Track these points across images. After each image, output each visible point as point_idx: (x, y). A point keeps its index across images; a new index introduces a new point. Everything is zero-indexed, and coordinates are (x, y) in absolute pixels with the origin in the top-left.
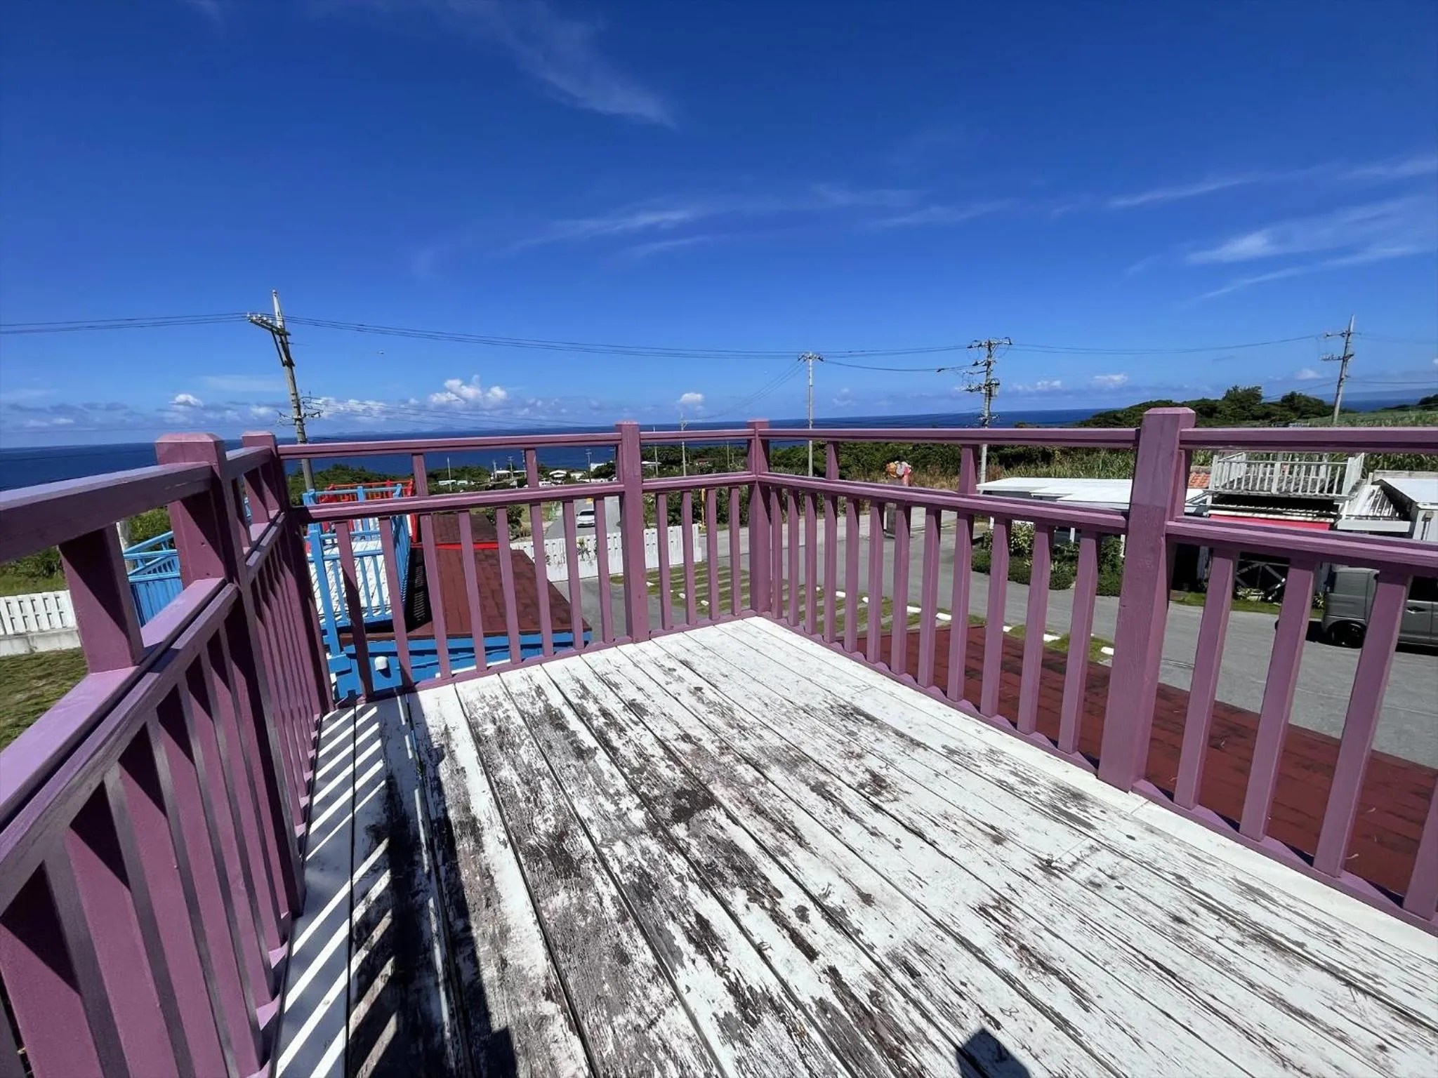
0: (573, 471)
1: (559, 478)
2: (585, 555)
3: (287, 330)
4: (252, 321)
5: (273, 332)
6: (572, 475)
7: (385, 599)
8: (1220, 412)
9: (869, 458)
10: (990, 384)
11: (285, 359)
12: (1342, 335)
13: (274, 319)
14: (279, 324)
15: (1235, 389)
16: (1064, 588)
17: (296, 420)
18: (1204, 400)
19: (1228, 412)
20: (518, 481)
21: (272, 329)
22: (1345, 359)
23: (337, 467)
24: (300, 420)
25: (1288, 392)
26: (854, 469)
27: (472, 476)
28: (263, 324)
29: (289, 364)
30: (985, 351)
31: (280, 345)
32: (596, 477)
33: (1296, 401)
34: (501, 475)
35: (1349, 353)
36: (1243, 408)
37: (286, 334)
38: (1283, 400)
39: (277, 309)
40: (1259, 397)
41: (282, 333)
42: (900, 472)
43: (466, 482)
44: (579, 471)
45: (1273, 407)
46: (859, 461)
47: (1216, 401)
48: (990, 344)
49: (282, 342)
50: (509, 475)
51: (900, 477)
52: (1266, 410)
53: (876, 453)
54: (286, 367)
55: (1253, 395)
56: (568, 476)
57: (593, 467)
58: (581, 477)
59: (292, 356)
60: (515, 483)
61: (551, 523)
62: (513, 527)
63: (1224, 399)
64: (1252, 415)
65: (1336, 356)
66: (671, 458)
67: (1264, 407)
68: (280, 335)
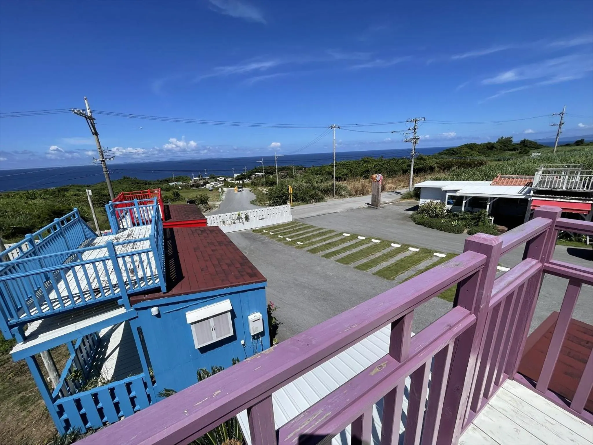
0: (227, 178)
1: (221, 181)
2: (241, 220)
3: (93, 117)
4: (75, 113)
5: (86, 118)
6: (227, 179)
7: (154, 270)
8: (495, 148)
9: (356, 170)
10: (415, 138)
11: (93, 131)
12: (560, 114)
13: (86, 112)
14: (89, 114)
15: (502, 138)
16: (461, 233)
17: (102, 161)
18: (489, 143)
19: (498, 147)
20: (204, 182)
21: (86, 117)
22: (560, 125)
23: (124, 178)
24: (104, 161)
25: (523, 139)
26: (350, 175)
27: (184, 180)
28: (81, 114)
29: (96, 134)
30: (413, 123)
31: (90, 125)
32: (237, 180)
33: (526, 143)
34: (196, 180)
35: (562, 122)
36: (505, 146)
37: (93, 119)
38: (521, 143)
39: (87, 107)
40: (511, 141)
41: (91, 118)
42: (378, 179)
43: (181, 183)
44: (230, 177)
45: (517, 146)
46: (351, 172)
47: (494, 143)
48: (416, 120)
49: (91, 123)
50: (199, 180)
51: (378, 181)
52: (513, 147)
53: (358, 168)
54: (95, 136)
55: (509, 140)
56: (225, 180)
57: (236, 175)
58: (231, 180)
59: (97, 130)
60: (202, 183)
61: (221, 202)
62: (205, 205)
63: (497, 142)
64: (508, 149)
65: (557, 124)
66: (269, 171)
67: (513, 145)
68: (90, 120)
